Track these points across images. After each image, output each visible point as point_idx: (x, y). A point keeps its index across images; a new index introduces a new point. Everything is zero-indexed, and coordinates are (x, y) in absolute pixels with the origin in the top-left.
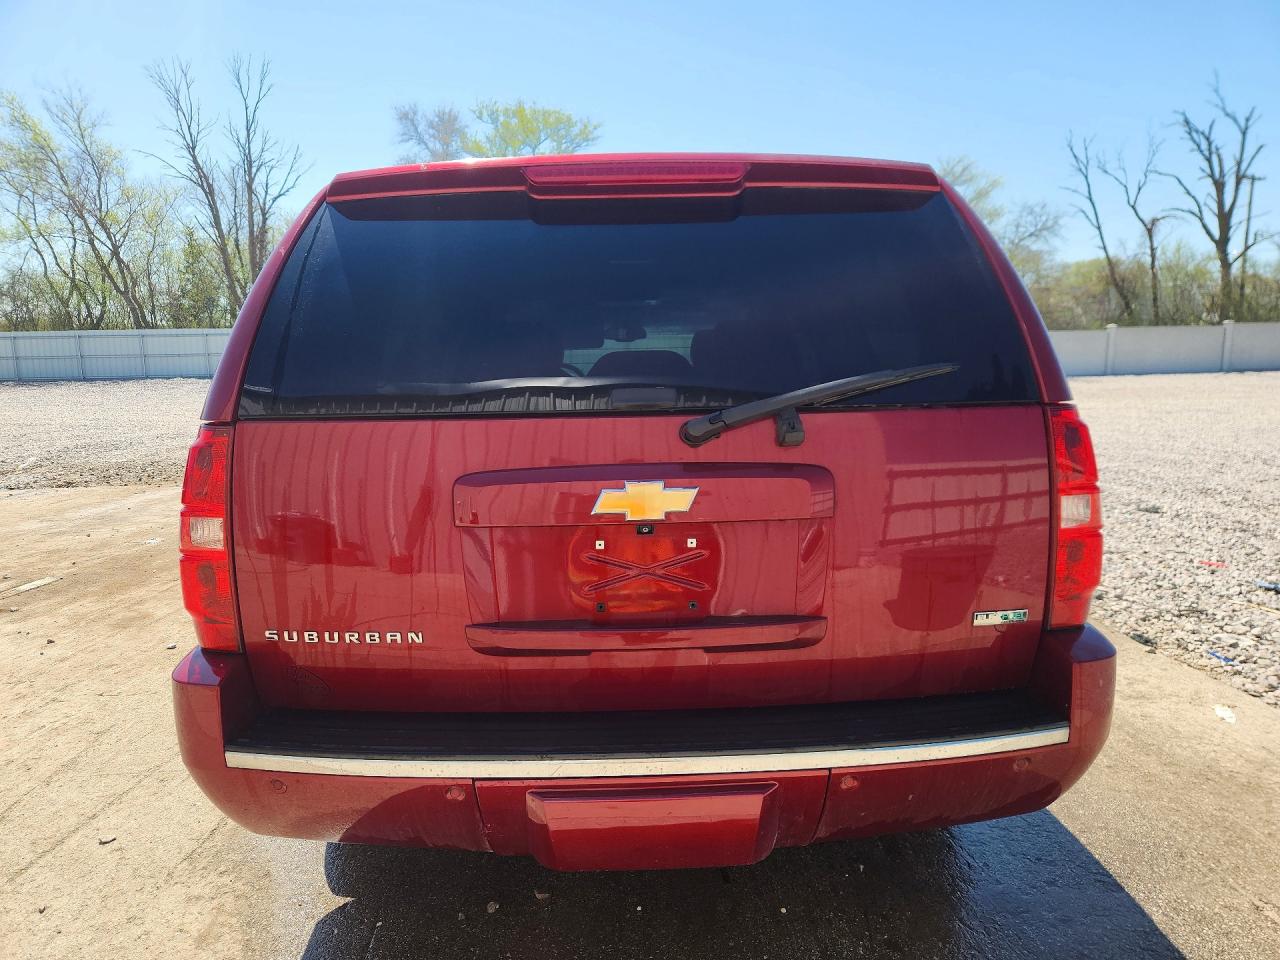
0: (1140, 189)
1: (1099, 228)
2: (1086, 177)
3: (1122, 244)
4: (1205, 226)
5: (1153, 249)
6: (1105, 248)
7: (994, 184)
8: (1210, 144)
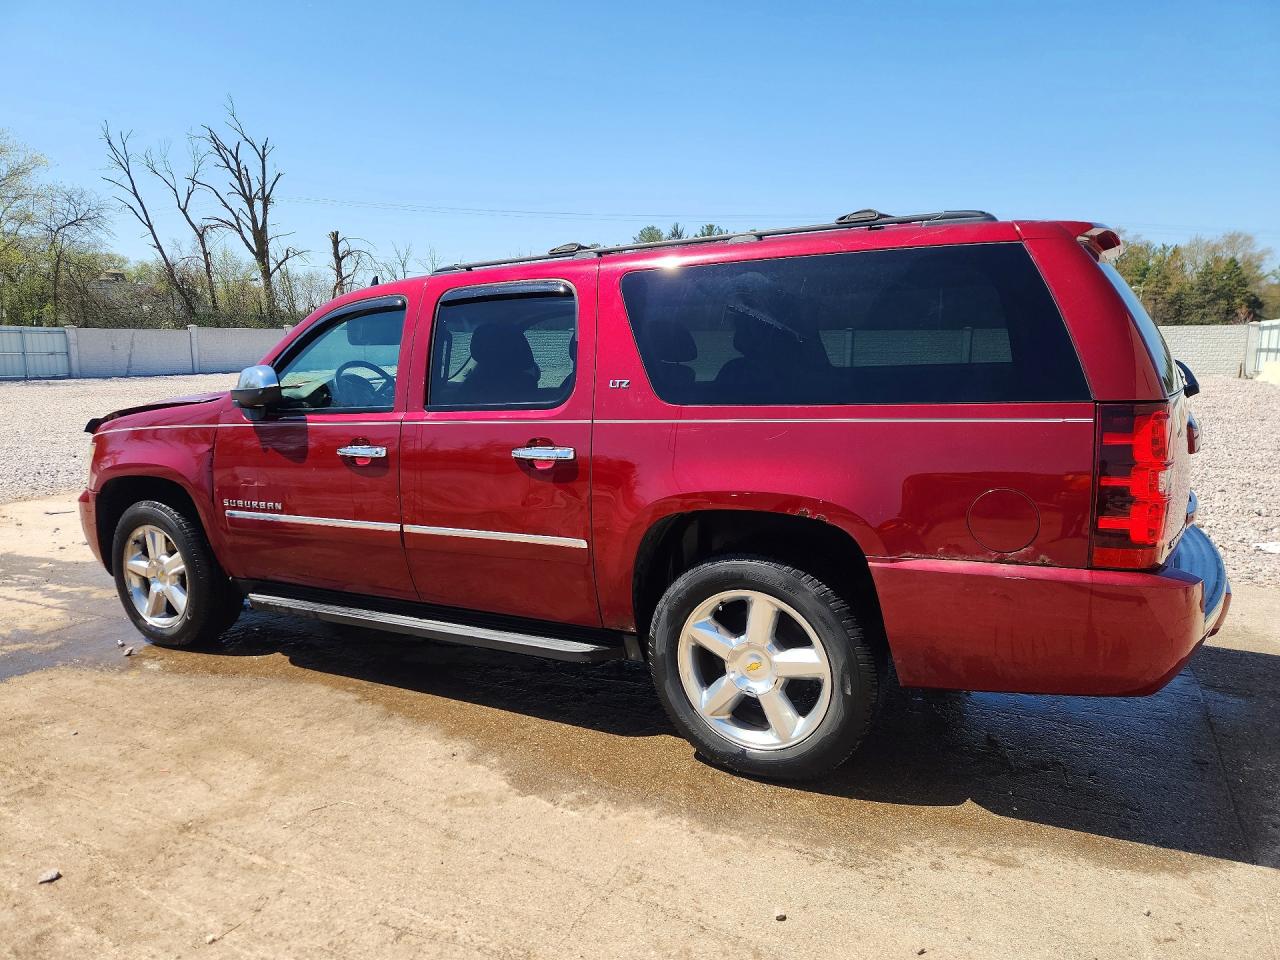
0: (189, 194)
1: (150, 227)
2: (129, 173)
3: (178, 246)
4: (244, 238)
5: (206, 254)
6: (159, 248)
7: (36, 162)
8: (238, 164)
